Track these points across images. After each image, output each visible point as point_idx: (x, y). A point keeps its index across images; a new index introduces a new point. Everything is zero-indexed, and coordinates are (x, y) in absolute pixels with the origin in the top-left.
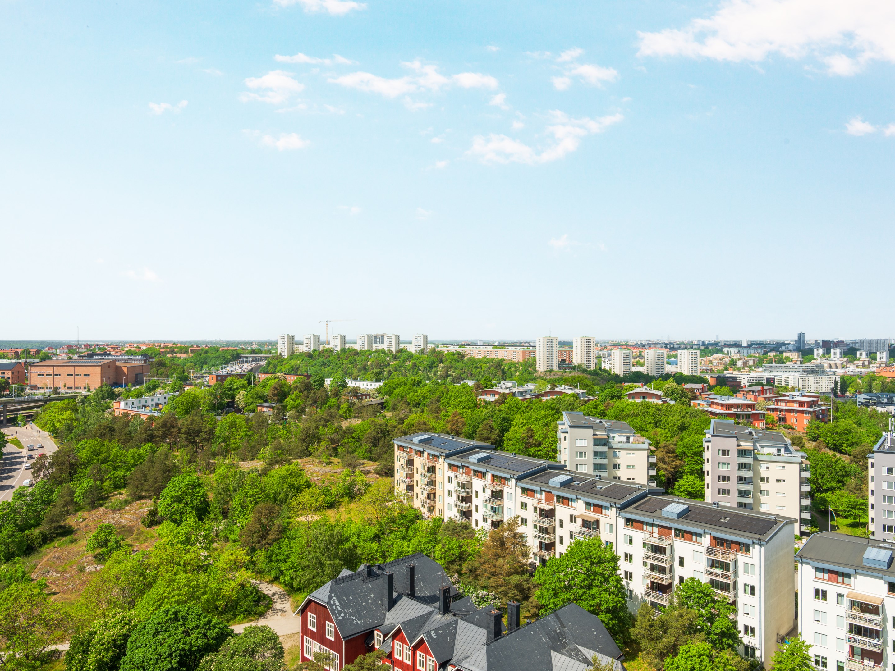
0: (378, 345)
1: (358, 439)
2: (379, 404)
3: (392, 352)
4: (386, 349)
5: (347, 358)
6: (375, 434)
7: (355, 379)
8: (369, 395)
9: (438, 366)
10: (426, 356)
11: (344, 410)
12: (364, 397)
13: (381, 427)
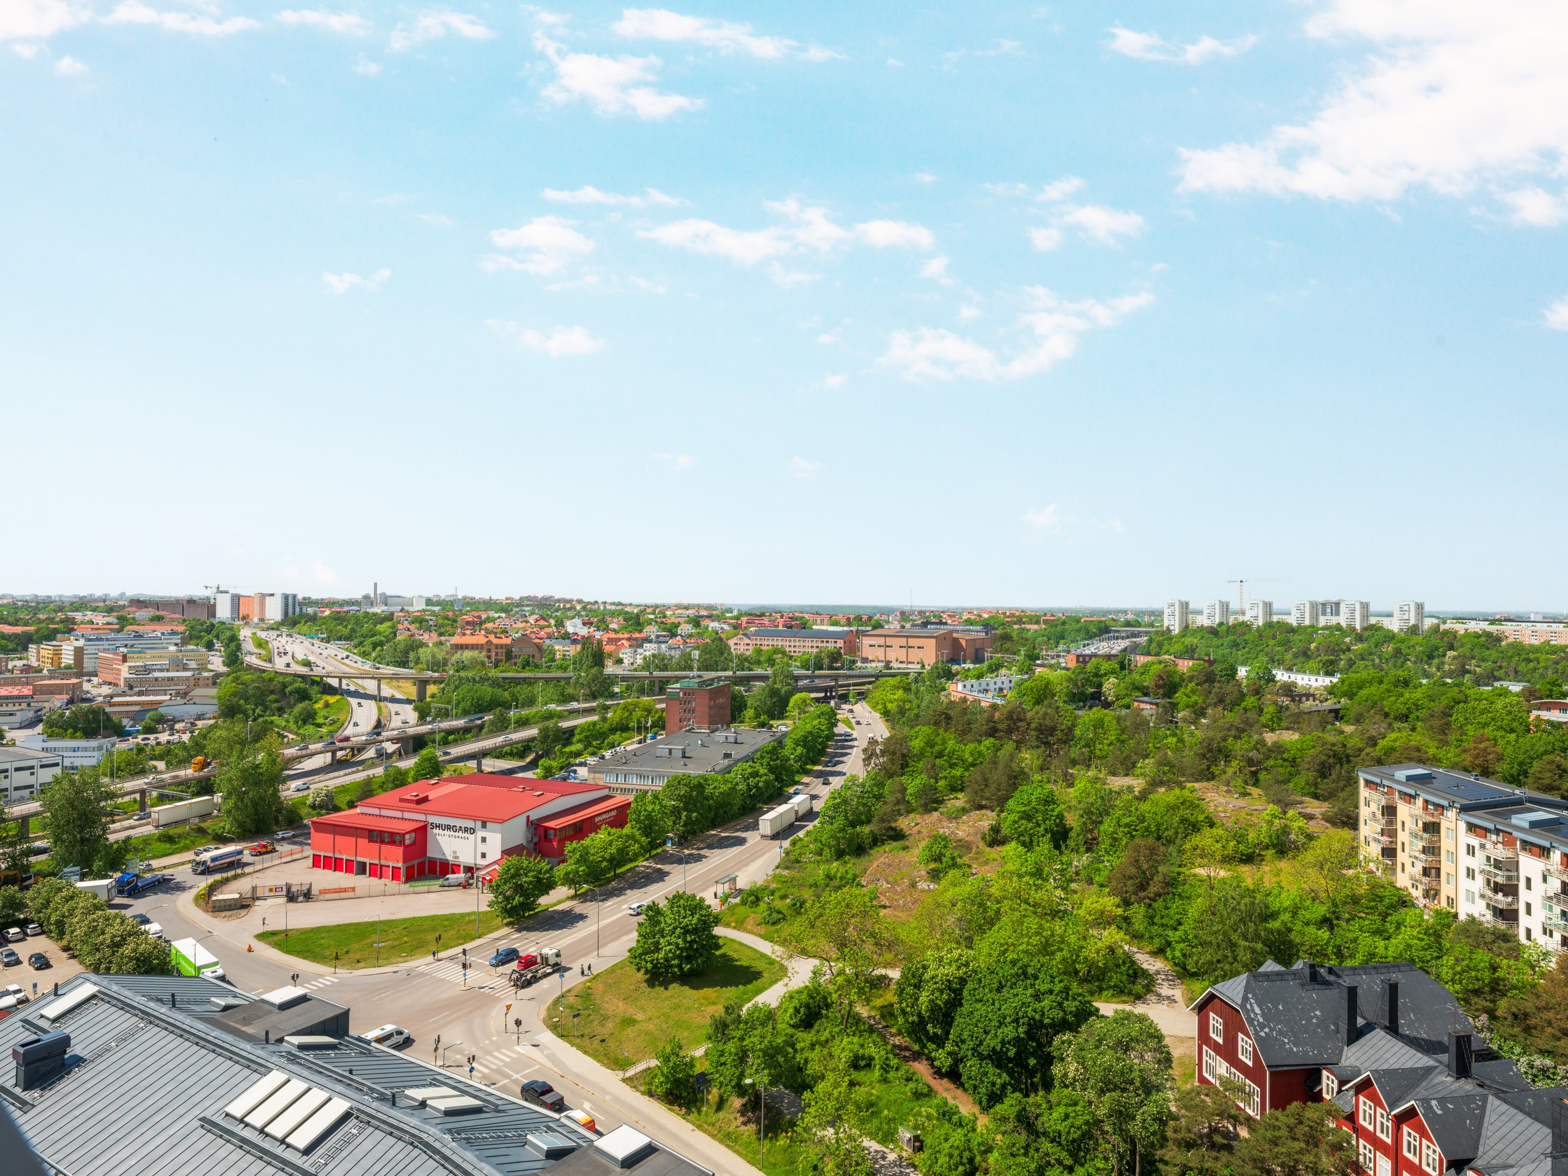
0: (1329, 617)
1: (1293, 762)
2: (1331, 711)
3: (1354, 629)
4: (1344, 624)
5: (1274, 637)
6: (1324, 758)
7: (1289, 669)
8: (1313, 695)
9: (1444, 655)
10: (1421, 637)
11: (1269, 716)
12: (1304, 699)
13: (1334, 748)
